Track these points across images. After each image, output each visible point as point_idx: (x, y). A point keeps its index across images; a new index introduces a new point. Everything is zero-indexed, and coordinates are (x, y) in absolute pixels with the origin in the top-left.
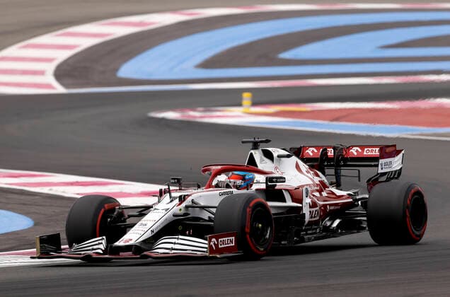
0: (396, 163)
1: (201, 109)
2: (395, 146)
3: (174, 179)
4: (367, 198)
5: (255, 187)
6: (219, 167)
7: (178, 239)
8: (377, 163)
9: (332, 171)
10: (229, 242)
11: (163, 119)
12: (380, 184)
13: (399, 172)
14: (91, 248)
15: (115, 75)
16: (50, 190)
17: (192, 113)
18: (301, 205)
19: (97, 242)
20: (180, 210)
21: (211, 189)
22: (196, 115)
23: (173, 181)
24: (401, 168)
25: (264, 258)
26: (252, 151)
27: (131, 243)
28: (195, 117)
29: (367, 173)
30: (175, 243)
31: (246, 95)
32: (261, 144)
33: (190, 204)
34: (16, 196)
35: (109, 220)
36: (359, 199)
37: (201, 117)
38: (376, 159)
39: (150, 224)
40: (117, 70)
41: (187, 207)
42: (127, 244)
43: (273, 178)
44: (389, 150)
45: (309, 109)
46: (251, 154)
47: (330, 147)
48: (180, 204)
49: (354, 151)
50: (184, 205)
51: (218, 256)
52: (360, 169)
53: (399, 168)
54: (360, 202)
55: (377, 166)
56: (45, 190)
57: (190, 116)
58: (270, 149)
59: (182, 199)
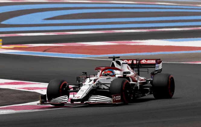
0: (160, 66)
2: (160, 59)
3: (84, 72)
4: (151, 80)
5: (117, 76)
6: (104, 68)
7: (97, 97)
8: (154, 66)
9: (137, 69)
10: (118, 98)
12: (156, 75)
13: (161, 70)
14: (61, 100)
18: (136, 83)
19: (64, 98)
20: (95, 85)
21: (101, 77)
23: (83, 73)
24: (162, 68)
25: (129, 104)
26: (113, 61)
27: (80, 98)
29: (151, 70)
30: (97, 98)
32: (116, 58)
33: (98, 83)
35: (64, 89)
36: (149, 80)
38: (154, 64)
39: (85, 91)
41: (97, 84)
42: (78, 98)
43: (126, 72)
44: (158, 61)
46: (113, 62)
47: (134, 60)
48: (94, 83)
49: (143, 62)
50: (96, 83)
51: (117, 103)
52: (148, 68)
53: (161, 68)
54: (149, 82)
55: (155, 67)
58: (119, 61)
59: (95, 81)
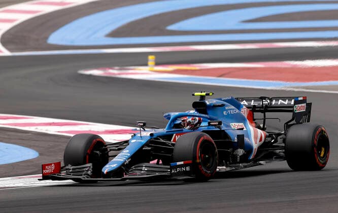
1: (117, 68)
11: (90, 76)
15: (46, 42)
16: (36, 129)
17: (111, 71)
22: (114, 72)
28: (114, 74)
31: (151, 58)
34: (13, 133)
37: (119, 74)
40: (47, 38)
45: (197, 68)
56: (32, 129)
57: (110, 73)
